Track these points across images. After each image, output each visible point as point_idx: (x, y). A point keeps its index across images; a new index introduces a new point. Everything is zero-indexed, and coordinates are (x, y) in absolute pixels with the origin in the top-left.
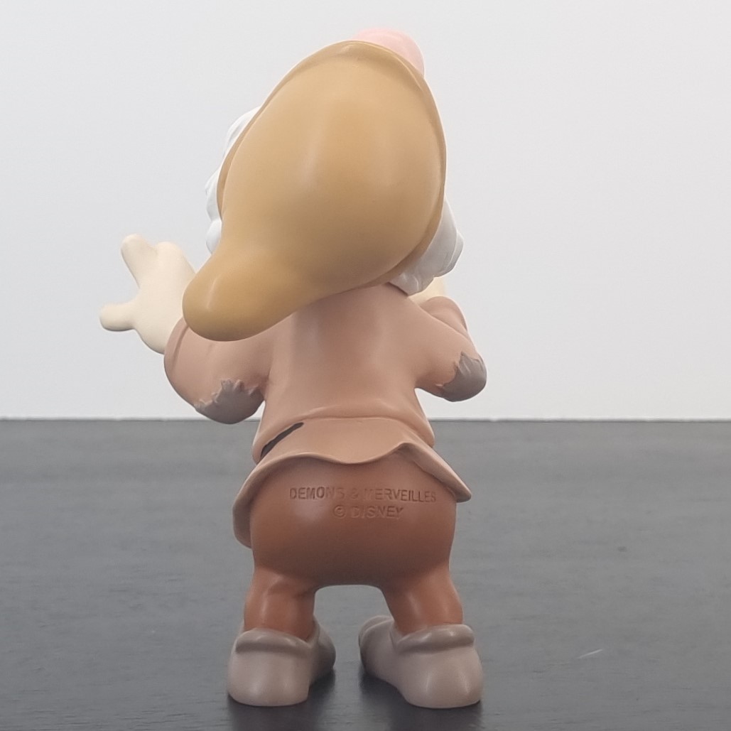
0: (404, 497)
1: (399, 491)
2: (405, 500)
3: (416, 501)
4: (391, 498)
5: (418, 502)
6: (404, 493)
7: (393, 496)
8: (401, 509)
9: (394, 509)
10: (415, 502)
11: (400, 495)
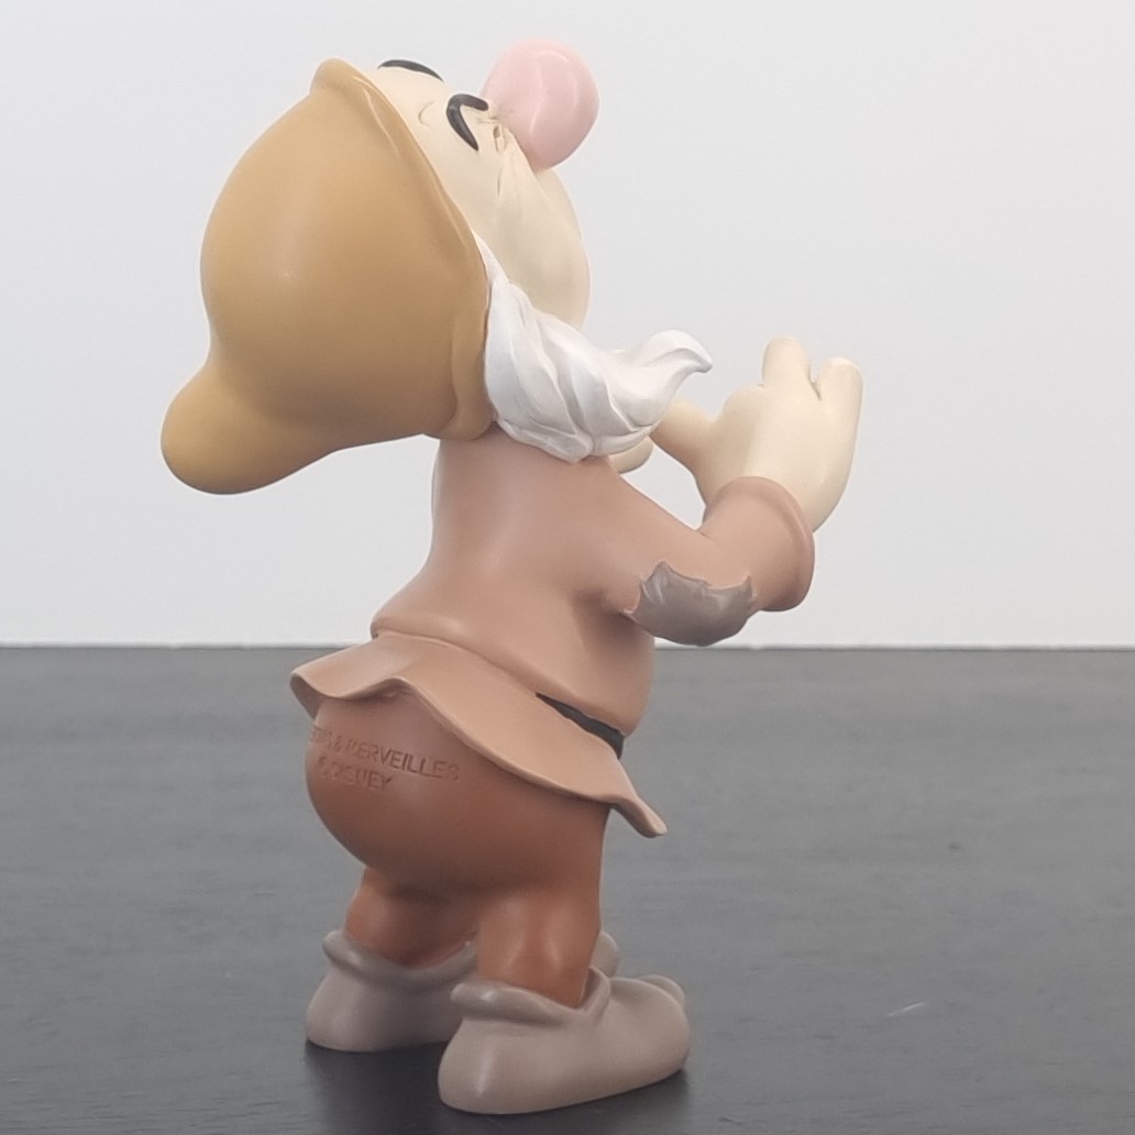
0: (396, 763)
1: (390, 751)
2: (397, 767)
3: (414, 771)
4: (375, 759)
5: (417, 775)
6: (397, 756)
7: (379, 756)
8: (389, 780)
9: (379, 777)
10: (412, 774)
11: (390, 757)
